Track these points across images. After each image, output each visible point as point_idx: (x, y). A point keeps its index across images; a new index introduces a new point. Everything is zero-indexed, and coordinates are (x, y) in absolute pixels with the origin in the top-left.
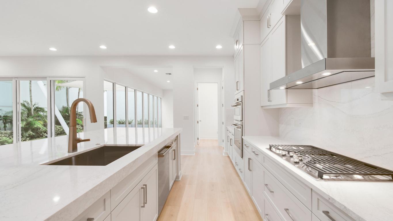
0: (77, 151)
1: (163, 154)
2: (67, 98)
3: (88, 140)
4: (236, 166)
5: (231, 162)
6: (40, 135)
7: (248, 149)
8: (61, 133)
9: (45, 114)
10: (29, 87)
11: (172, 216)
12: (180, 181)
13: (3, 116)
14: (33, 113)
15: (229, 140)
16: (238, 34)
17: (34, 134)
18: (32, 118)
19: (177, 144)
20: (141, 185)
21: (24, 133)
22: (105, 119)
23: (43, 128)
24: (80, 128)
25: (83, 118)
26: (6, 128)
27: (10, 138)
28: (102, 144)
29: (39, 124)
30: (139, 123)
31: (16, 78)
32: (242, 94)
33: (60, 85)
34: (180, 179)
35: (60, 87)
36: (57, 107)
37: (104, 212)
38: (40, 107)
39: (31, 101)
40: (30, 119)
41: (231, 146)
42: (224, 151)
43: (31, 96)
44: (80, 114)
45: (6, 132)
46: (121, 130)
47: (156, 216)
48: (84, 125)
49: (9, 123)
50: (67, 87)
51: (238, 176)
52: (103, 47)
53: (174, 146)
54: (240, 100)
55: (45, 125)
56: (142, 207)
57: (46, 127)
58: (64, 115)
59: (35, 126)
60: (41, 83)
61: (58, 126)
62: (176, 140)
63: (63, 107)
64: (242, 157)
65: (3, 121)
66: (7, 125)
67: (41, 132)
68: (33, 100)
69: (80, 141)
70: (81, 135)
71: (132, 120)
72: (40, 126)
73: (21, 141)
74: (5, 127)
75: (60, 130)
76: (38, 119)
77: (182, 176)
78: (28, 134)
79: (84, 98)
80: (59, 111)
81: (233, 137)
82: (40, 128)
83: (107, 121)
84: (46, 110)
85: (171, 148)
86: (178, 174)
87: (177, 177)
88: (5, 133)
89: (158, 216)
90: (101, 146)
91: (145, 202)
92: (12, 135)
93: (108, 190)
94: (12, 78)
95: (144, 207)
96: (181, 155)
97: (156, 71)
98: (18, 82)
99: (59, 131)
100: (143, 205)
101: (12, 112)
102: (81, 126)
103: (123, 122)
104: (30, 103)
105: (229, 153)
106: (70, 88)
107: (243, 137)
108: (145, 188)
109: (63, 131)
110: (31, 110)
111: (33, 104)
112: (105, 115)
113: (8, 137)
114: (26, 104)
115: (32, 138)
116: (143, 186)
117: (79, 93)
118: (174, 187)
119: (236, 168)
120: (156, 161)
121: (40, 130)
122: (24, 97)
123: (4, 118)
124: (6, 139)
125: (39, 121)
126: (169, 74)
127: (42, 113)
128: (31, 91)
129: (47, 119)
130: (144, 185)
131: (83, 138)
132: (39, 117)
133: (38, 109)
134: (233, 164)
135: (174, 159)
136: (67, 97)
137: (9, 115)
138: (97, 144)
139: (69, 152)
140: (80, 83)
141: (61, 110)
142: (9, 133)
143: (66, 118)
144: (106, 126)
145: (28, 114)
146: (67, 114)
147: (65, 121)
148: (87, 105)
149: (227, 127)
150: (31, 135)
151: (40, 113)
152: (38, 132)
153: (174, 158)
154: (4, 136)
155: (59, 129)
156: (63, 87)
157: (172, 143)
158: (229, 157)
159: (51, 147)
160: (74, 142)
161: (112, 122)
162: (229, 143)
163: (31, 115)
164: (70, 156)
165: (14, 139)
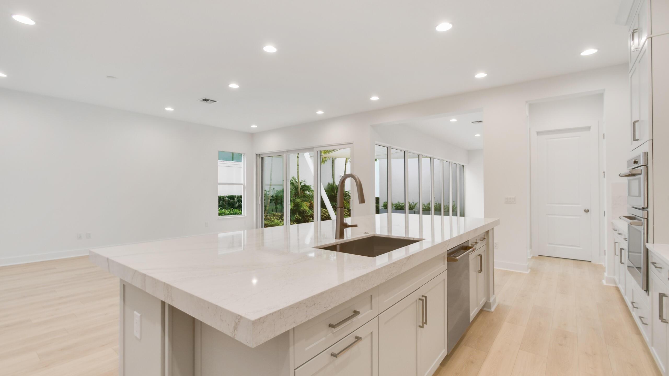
0: (344, 238)
1: (456, 257)
2: (333, 173)
3: (356, 226)
4: (633, 311)
5: (623, 300)
6: (306, 220)
7: (660, 272)
8: (326, 217)
9: (311, 193)
10: (296, 162)
11: (473, 363)
12: (492, 312)
13: (275, 196)
14: (299, 193)
15: (618, 252)
16: (639, 15)
17: (300, 218)
18: (299, 198)
19: (487, 245)
20: (418, 294)
21: (292, 217)
22: (376, 201)
23: (309, 211)
24: (346, 213)
25: (350, 199)
26: (277, 210)
27: (280, 221)
28: (371, 234)
29: (305, 207)
30: (425, 209)
31: (287, 152)
32: (646, 148)
33: (326, 155)
34: (493, 309)
35: (325, 158)
36: (323, 185)
37: (370, 311)
38: (306, 184)
39: (298, 178)
40: (298, 200)
41: (623, 263)
42: (606, 274)
43: (298, 172)
44: (347, 194)
45: (277, 214)
46: (398, 218)
47: (444, 352)
48: (351, 208)
49: (280, 204)
50: (333, 158)
51: (639, 333)
52: (375, 98)
53: (480, 248)
54: (642, 162)
55: (311, 207)
56: (420, 326)
57: (311, 210)
58: (330, 195)
59: (302, 209)
60: (307, 155)
61: (323, 209)
62: (484, 238)
63: (329, 185)
64: (647, 290)
65: (275, 201)
66: (278, 206)
67: (307, 216)
68: (300, 177)
69: (346, 226)
70: (348, 220)
71: (416, 204)
72: (306, 209)
73: (290, 224)
74: (276, 208)
75: (326, 215)
76: (304, 199)
77: (498, 305)
78: (296, 218)
79: (352, 173)
80: (325, 190)
81: (625, 245)
82: (306, 211)
83: (379, 204)
84: (312, 188)
85: (471, 249)
86: (488, 299)
87: (487, 305)
88: (277, 216)
89: (447, 353)
90: (370, 235)
91: (425, 321)
92: (283, 217)
93: (375, 285)
94: (284, 152)
95: (422, 327)
96: (495, 268)
97: (453, 120)
98: (288, 155)
99: (324, 216)
100: (421, 325)
101: (283, 191)
102: (347, 211)
103: (401, 206)
104: (297, 180)
105: (617, 280)
106: (336, 159)
107: (649, 246)
108: (423, 300)
109: (328, 216)
110: (298, 189)
111: (300, 181)
112: (378, 196)
113: (279, 220)
114: (294, 182)
115: (298, 222)
116: (421, 298)
117: (346, 165)
118: (480, 319)
119: (635, 314)
120: (443, 266)
121: (306, 214)
122: (293, 174)
123: (275, 198)
124: (277, 222)
125: (305, 203)
126: (479, 122)
127: (308, 193)
128: (298, 165)
129: (313, 201)
130: (423, 296)
131: (349, 224)
132: (305, 198)
133: (306, 188)
134: (626, 306)
135: (481, 271)
136: (333, 171)
137: (279, 195)
138: (365, 233)
139: (336, 238)
140: (347, 151)
141: (326, 189)
142: (280, 215)
143: (332, 199)
144: (378, 212)
145: (295, 194)
146: (333, 194)
147: (331, 203)
148: (354, 180)
149: (612, 223)
150: (298, 219)
151: (306, 192)
152: (305, 216)
153: (479, 270)
154: (275, 219)
155: (324, 214)
156: (329, 158)
157: (476, 243)
158: (617, 289)
159: (317, 232)
160: (342, 227)
161: (386, 206)
162: (618, 258)
163: (298, 195)
164: (337, 242)
165: (285, 222)
